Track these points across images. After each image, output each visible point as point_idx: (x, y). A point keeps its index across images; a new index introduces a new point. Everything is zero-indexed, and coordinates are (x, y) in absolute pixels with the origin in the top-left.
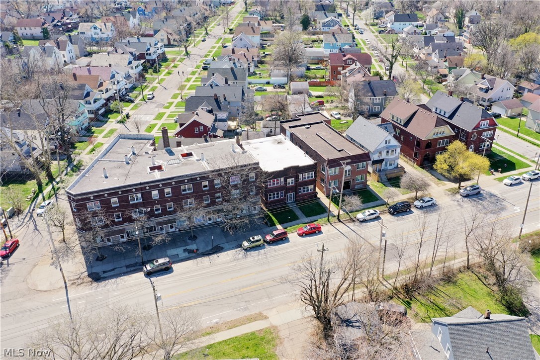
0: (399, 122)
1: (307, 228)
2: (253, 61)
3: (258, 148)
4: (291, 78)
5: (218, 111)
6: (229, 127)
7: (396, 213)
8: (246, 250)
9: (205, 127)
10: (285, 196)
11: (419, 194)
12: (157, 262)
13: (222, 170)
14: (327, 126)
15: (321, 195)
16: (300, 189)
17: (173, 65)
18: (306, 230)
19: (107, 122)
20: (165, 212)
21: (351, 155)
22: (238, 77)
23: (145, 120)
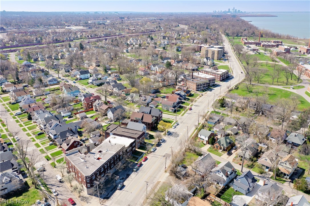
0: (139, 119)
1: (143, 159)
5: (74, 135)
7: (159, 146)
8: (136, 171)
11: (159, 138)
14: (121, 127)
15: (136, 149)
16: (133, 149)
21: (141, 134)
22: (59, 118)
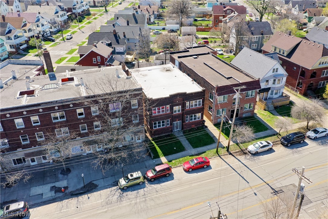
0: (281, 53)
1: (194, 161)
2: (153, 14)
3: (146, 75)
4: (182, 25)
5: (117, 45)
6: (127, 59)
7: (289, 145)
8: (123, 190)
9: (102, 57)
10: (171, 124)
11: (311, 123)
12: (8, 208)
13: (99, 96)
14: (214, 56)
15: (209, 124)
16: (187, 118)
17: (94, 17)
18: (192, 164)
19: (26, 55)
20: (34, 143)
21: (241, 82)
22: (138, 21)
23: (59, 54)
